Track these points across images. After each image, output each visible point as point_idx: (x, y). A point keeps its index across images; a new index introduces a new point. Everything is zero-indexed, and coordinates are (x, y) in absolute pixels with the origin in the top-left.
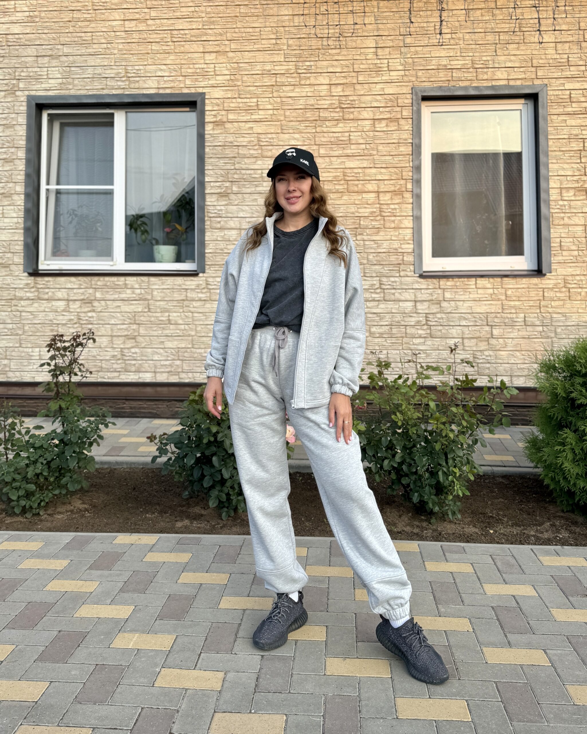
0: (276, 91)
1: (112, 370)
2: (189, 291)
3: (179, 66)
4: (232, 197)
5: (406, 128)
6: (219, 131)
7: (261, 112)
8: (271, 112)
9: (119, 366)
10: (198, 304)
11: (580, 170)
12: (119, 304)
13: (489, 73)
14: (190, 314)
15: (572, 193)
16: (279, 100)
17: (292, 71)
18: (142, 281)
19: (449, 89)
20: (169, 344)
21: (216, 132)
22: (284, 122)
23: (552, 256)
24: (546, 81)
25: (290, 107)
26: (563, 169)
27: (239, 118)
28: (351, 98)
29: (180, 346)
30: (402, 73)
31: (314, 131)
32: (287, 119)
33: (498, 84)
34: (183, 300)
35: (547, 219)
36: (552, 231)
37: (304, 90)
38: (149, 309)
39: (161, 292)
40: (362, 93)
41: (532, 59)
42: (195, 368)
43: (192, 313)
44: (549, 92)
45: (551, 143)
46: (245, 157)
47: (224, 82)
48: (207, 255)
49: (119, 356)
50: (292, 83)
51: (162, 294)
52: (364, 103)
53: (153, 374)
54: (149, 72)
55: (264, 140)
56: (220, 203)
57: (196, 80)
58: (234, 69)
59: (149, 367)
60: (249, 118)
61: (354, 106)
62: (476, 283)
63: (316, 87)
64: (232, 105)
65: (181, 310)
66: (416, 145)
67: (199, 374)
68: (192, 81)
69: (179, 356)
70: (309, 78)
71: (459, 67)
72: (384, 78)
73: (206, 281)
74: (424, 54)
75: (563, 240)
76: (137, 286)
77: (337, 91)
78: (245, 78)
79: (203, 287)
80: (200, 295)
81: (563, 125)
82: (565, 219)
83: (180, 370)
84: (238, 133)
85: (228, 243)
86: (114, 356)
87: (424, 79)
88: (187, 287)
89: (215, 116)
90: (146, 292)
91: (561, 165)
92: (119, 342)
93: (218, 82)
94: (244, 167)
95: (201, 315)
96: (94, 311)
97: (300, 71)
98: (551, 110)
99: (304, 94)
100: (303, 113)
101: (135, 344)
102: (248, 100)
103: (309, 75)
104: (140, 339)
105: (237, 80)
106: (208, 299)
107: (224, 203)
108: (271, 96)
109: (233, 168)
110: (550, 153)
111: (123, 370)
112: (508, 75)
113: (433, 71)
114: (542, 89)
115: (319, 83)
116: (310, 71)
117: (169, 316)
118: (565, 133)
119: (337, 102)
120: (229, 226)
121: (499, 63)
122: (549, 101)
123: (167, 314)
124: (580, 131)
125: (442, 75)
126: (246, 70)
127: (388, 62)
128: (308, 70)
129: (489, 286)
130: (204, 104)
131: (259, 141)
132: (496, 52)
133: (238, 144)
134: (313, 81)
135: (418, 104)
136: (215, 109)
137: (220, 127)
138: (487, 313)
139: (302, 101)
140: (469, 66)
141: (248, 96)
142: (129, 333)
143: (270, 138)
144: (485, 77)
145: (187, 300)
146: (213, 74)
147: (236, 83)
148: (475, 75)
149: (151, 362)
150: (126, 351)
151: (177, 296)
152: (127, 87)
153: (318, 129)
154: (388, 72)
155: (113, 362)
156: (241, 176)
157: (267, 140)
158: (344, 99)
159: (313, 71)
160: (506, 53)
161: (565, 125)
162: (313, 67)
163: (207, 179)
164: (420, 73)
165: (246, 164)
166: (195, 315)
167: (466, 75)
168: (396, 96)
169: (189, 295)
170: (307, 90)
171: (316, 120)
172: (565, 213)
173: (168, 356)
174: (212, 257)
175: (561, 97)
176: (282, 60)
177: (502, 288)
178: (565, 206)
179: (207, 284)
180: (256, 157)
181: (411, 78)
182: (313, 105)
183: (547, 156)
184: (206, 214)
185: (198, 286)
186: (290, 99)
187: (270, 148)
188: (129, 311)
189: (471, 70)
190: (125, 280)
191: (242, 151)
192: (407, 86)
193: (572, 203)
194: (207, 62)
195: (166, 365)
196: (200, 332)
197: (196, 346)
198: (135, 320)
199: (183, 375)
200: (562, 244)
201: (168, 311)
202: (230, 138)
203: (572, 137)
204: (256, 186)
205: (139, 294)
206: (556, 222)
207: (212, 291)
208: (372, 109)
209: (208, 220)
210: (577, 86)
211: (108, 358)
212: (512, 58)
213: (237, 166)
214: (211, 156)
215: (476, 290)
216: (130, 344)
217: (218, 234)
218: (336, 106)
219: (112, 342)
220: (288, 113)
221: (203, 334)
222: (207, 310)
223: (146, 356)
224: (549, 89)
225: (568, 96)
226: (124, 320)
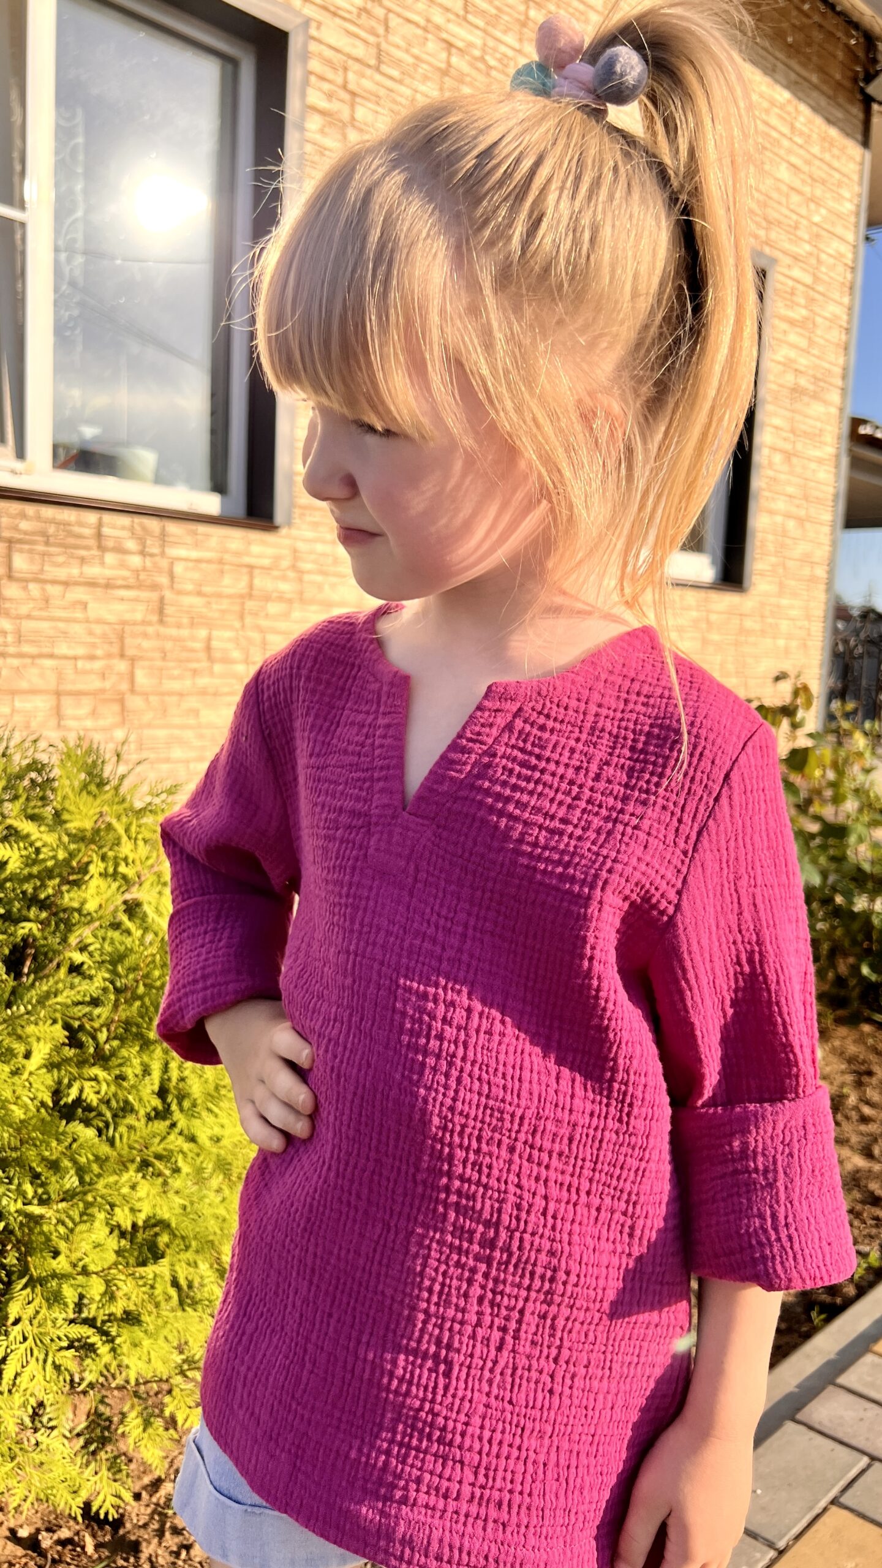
2: (256, 572)
12: (82, 597)
14: (259, 636)
18: (147, 532)
34: (243, 597)
38: (163, 615)
39: (194, 570)
51: (196, 575)
64: (363, 83)
73: (295, 548)
76: (131, 545)
79: (286, 564)
88: (251, 561)
89: (327, 96)
90: (155, 564)
102: (394, 86)
117: (209, 637)
136: (328, 76)
141: (397, 75)
145: (252, 596)
151: (229, 583)
166: (270, 638)
179: (296, 558)
185: (275, 559)
188: (104, 616)
190: (100, 523)
198: (122, 647)
201: (209, 624)
205: (138, 571)
226: (94, 645)
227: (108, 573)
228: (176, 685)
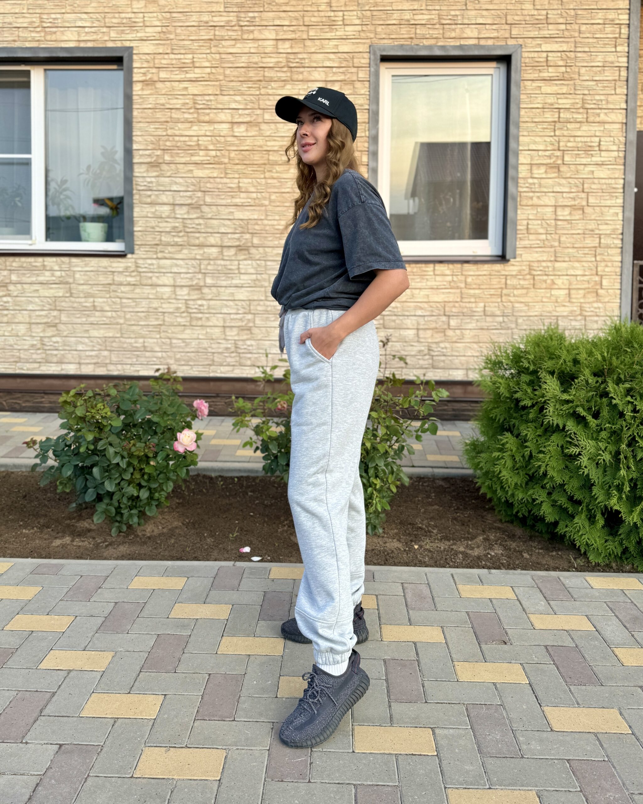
0: (215, 46)
1: (31, 360)
2: (116, 274)
3: (103, 15)
4: (165, 167)
5: (362, 92)
6: (148, 92)
7: (197, 70)
8: (208, 70)
9: (39, 356)
10: (127, 289)
11: (553, 144)
12: (37, 288)
13: (457, 31)
14: (118, 300)
15: (542, 169)
16: (217, 56)
17: (233, 23)
18: (63, 262)
19: (412, 48)
20: (94, 333)
21: (145, 92)
22: (223, 83)
23: (518, 239)
24: (521, 41)
25: (230, 65)
26: (535, 143)
27: (172, 76)
28: (300, 56)
29: (107, 335)
30: (359, 28)
31: (258, 93)
32: (227, 79)
33: (466, 43)
34: (110, 284)
35: (515, 199)
36: (519, 212)
37: (246, 45)
38: (71, 293)
39: (84, 275)
40: (313, 50)
41: (506, 15)
42: (124, 360)
43: (121, 298)
44: (523, 54)
45: (522, 112)
46: (178, 121)
47: (155, 34)
48: (136, 233)
49: (39, 346)
50: (233, 37)
51: (86, 278)
52: (315, 62)
53: (77, 366)
54: (68, 22)
55: (200, 102)
56: (150, 174)
57: (123, 32)
58: (167, 19)
59: (73, 357)
60: (183, 76)
61: (303, 65)
62: (434, 270)
63: (260, 43)
64: (164, 62)
65: (108, 296)
66: (373, 112)
67: (129, 366)
68: (118, 33)
69: (106, 346)
70: (252, 32)
71: (423, 22)
72: (338, 33)
73: (136, 263)
74: (384, 6)
75: (530, 222)
76: (56, 268)
77: (285, 47)
78: (179, 30)
79: (132, 269)
80: (129, 279)
81: (537, 92)
82: (535, 198)
83: (108, 361)
84: (171, 95)
85: (159, 220)
86: (33, 346)
87: (384, 36)
88: (113, 270)
89: (144, 74)
90: (67, 274)
91: (532, 138)
92: (39, 330)
93: (148, 35)
94: (177, 133)
95: (130, 301)
96: (9, 295)
97: (242, 23)
98: (525, 75)
99: (246, 50)
100: (245, 72)
101: (56, 332)
102: (182, 56)
103: (252, 28)
104: (61, 327)
105: (170, 33)
106: (138, 283)
107: (155, 174)
108: (208, 51)
109: (164, 133)
110: (521, 125)
111: (44, 361)
112: (479, 33)
113: (394, 27)
114: (516, 51)
115: (264, 37)
116: (254, 24)
117: (94, 302)
118: (538, 102)
119: (284, 60)
120: (160, 201)
121: (468, 19)
122: (524, 65)
123: (91, 300)
124: (556, 100)
125: (404, 31)
126: (180, 21)
127: (344, 15)
128: (252, 22)
129: (448, 272)
130: (131, 60)
131: (195, 103)
132: (466, 5)
133: (171, 107)
134: (257, 35)
135: (376, 65)
136: (144, 66)
137: (150, 87)
138: (445, 302)
139: (244, 58)
140: (435, 21)
141: (183, 51)
142: (49, 320)
143: (208, 101)
144: (453, 35)
145: (114, 284)
146: (141, 24)
147: (168, 36)
148: (441, 32)
149: (75, 352)
150: (46, 340)
151: (102, 279)
152: (43, 39)
153: (263, 91)
154: (343, 27)
155: (32, 351)
156: (174, 143)
157: (204, 102)
158: (292, 56)
159: (257, 24)
160: (477, 6)
161: (539, 92)
162: (257, 19)
163: (135, 147)
164: (379, 29)
165: (179, 129)
166: (124, 301)
167: (431, 32)
168: (351, 55)
169: (116, 278)
170: (250, 45)
171: (260, 81)
172: (534, 192)
173: (94, 346)
174: (142, 236)
175: (537, 60)
176: (222, 10)
177: (462, 275)
178: (534, 184)
179: (137, 267)
180: (191, 122)
181: (368, 34)
182: (256, 63)
183: (518, 127)
184: (134, 187)
185: (127, 268)
186: (230, 56)
187: (208, 111)
188: (47, 295)
189: (437, 26)
190: (44, 261)
191: (176, 115)
192: (364, 43)
193: (543, 181)
194: (135, 10)
195: (91, 356)
196: (129, 320)
197: (125, 336)
198: (55, 306)
199: (111, 367)
200: (530, 226)
201: (93, 296)
202: (162, 101)
203: (547, 106)
204: (192, 155)
205: (60, 277)
206: (524, 202)
207: (142, 274)
208: (324, 69)
209: (136, 194)
210: (555, 47)
211: (26, 347)
212: (485, 13)
213: (170, 132)
214: (140, 120)
215: (433, 277)
216: (50, 332)
217: (149, 210)
218: (283, 64)
219: (30, 329)
220: (228, 72)
221: (133, 323)
222: (137, 296)
223: (68, 346)
224: (524, 50)
225: (545, 59)
226: (44, 306)
227: (47, 279)
228: (79, 321)
